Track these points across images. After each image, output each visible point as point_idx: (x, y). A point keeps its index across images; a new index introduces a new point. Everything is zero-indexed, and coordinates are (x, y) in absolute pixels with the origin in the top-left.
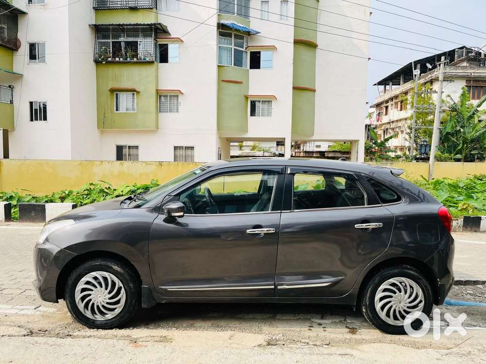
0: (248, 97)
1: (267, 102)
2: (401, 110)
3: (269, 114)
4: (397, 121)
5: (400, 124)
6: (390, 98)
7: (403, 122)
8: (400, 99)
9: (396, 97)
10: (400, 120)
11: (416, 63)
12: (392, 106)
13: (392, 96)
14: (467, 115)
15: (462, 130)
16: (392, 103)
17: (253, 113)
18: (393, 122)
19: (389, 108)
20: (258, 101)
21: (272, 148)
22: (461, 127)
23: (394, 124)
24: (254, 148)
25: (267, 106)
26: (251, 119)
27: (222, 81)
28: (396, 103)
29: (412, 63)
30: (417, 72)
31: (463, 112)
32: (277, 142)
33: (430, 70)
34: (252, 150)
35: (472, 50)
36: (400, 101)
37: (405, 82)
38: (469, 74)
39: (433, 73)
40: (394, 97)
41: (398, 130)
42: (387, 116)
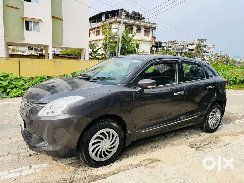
0: (23, 18)
1: (36, 23)
2: (97, 35)
3: (38, 30)
4: (95, 41)
5: (96, 42)
6: (91, 29)
7: (98, 41)
8: (96, 30)
9: (94, 29)
10: (97, 40)
11: (104, 13)
12: (92, 33)
13: (92, 28)
14: (128, 40)
15: (127, 47)
16: (92, 31)
17: (27, 28)
18: (93, 41)
19: (91, 34)
20: (30, 21)
21: (26, 51)
22: (126, 45)
23: (94, 42)
24: (14, 50)
25: (36, 25)
26: (26, 32)
27: (6, 6)
28: (94, 32)
29: (101, 13)
30: (104, 18)
31: (126, 39)
32: (29, 47)
33: (110, 18)
34: (12, 51)
35: (126, 11)
36: (96, 31)
37: (98, 22)
38: (126, 22)
39: (112, 19)
40: (93, 28)
41: (96, 45)
42: (90, 38)
